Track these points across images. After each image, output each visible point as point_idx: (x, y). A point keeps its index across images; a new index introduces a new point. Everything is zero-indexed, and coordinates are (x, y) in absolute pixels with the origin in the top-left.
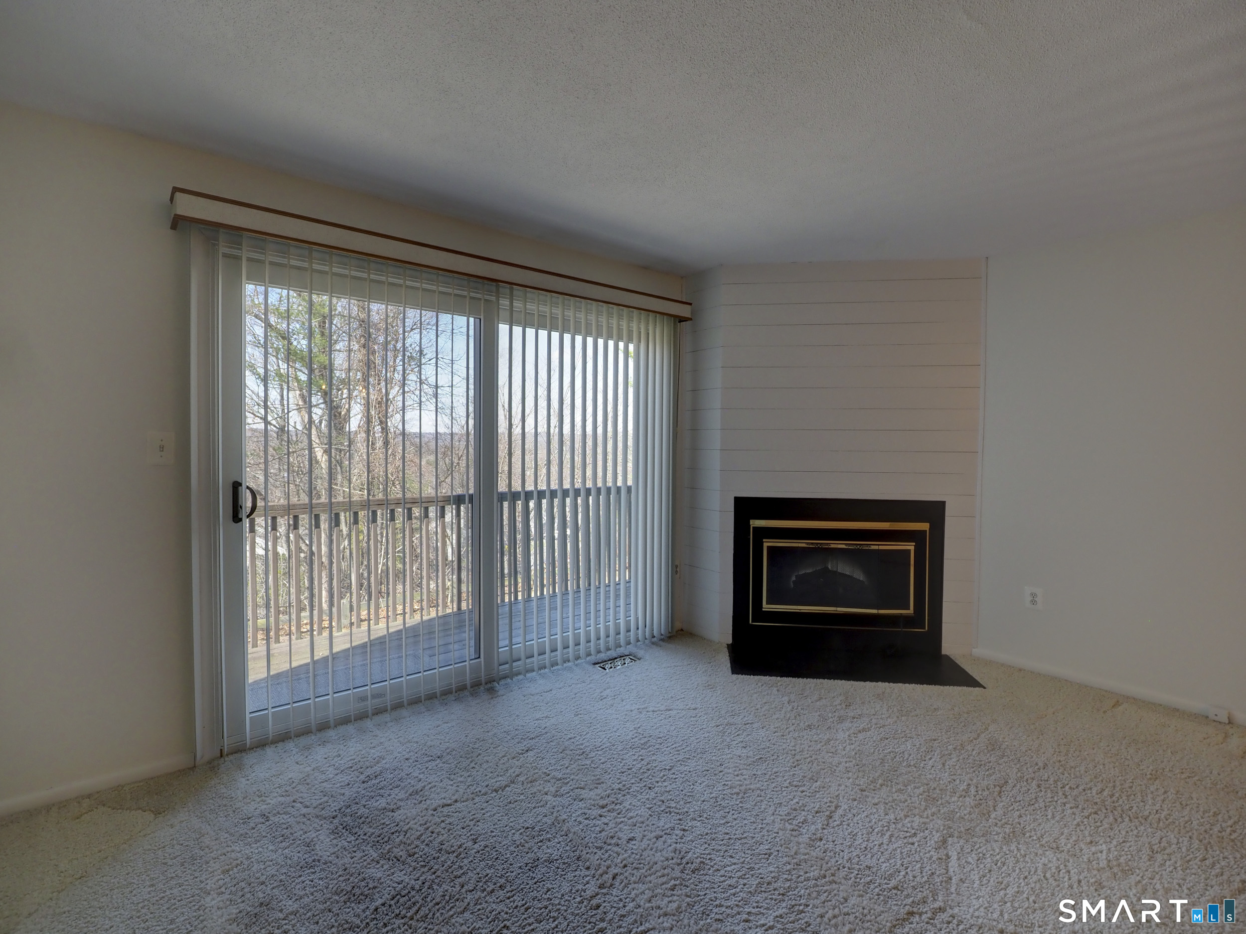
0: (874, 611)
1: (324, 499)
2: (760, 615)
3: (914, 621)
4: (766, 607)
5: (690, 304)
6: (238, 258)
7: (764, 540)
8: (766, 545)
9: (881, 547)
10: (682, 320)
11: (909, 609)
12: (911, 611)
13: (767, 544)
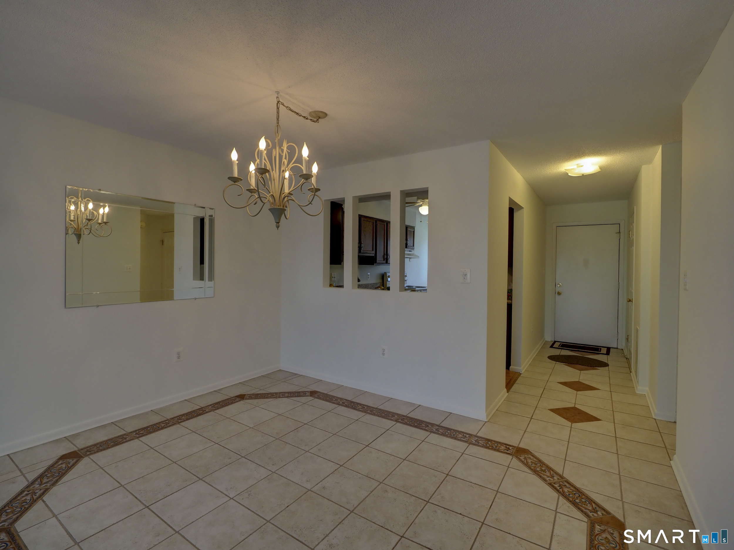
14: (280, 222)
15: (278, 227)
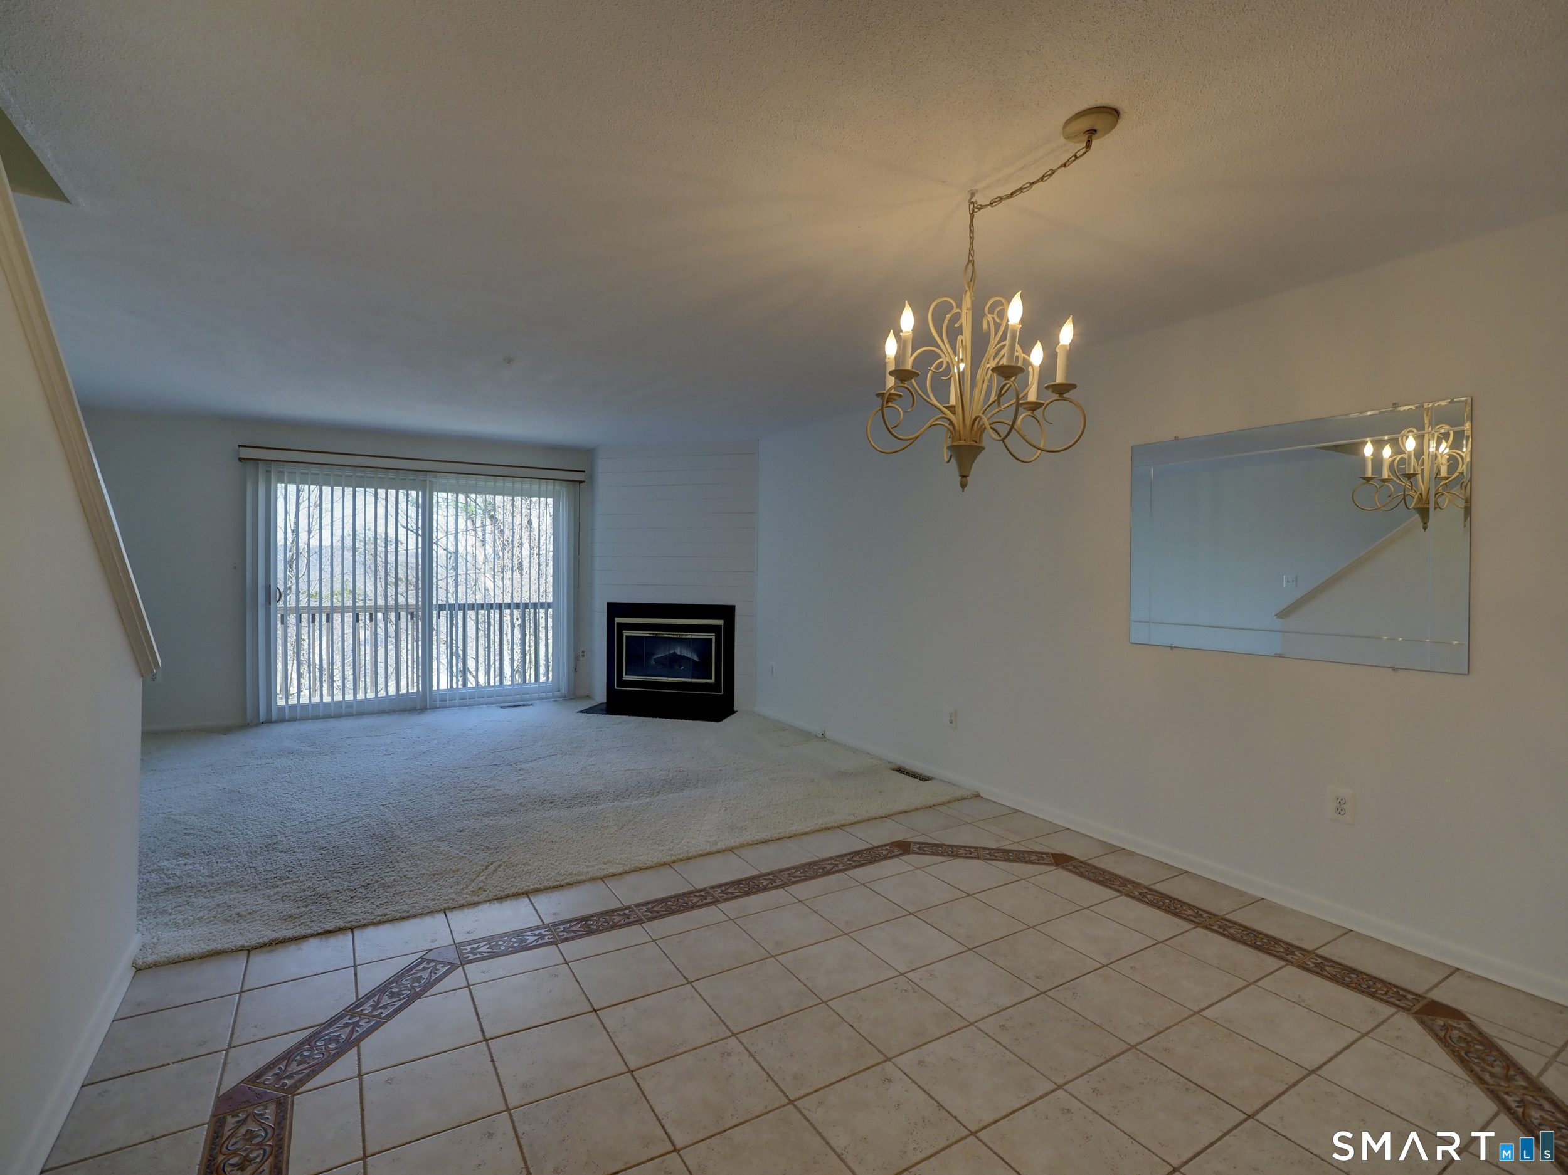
0: (689, 680)
1: (294, 605)
2: (622, 683)
3: (716, 687)
4: (625, 677)
5: (584, 471)
6: (283, 472)
7: (624, 632)
8: (625, 635)
9: (693, 637)
10: (581, 482)
11: (711, 679)
12: (713, 680)
13: (626, 633)
14: (968, 476)
15: (963, 485)
